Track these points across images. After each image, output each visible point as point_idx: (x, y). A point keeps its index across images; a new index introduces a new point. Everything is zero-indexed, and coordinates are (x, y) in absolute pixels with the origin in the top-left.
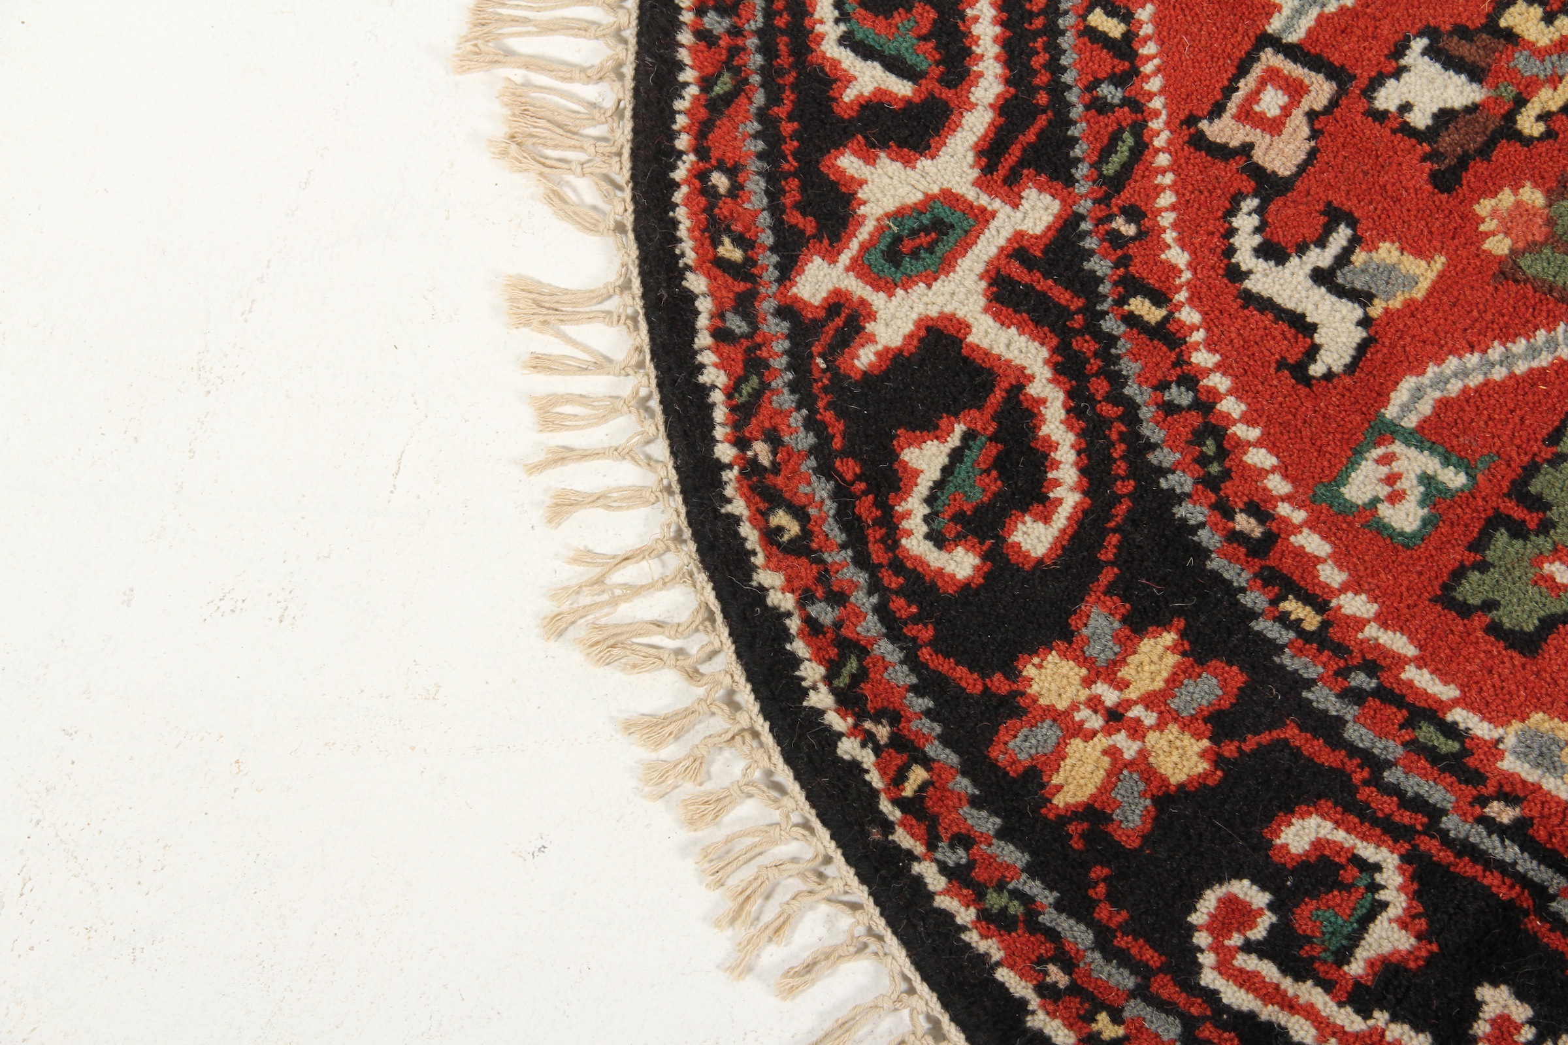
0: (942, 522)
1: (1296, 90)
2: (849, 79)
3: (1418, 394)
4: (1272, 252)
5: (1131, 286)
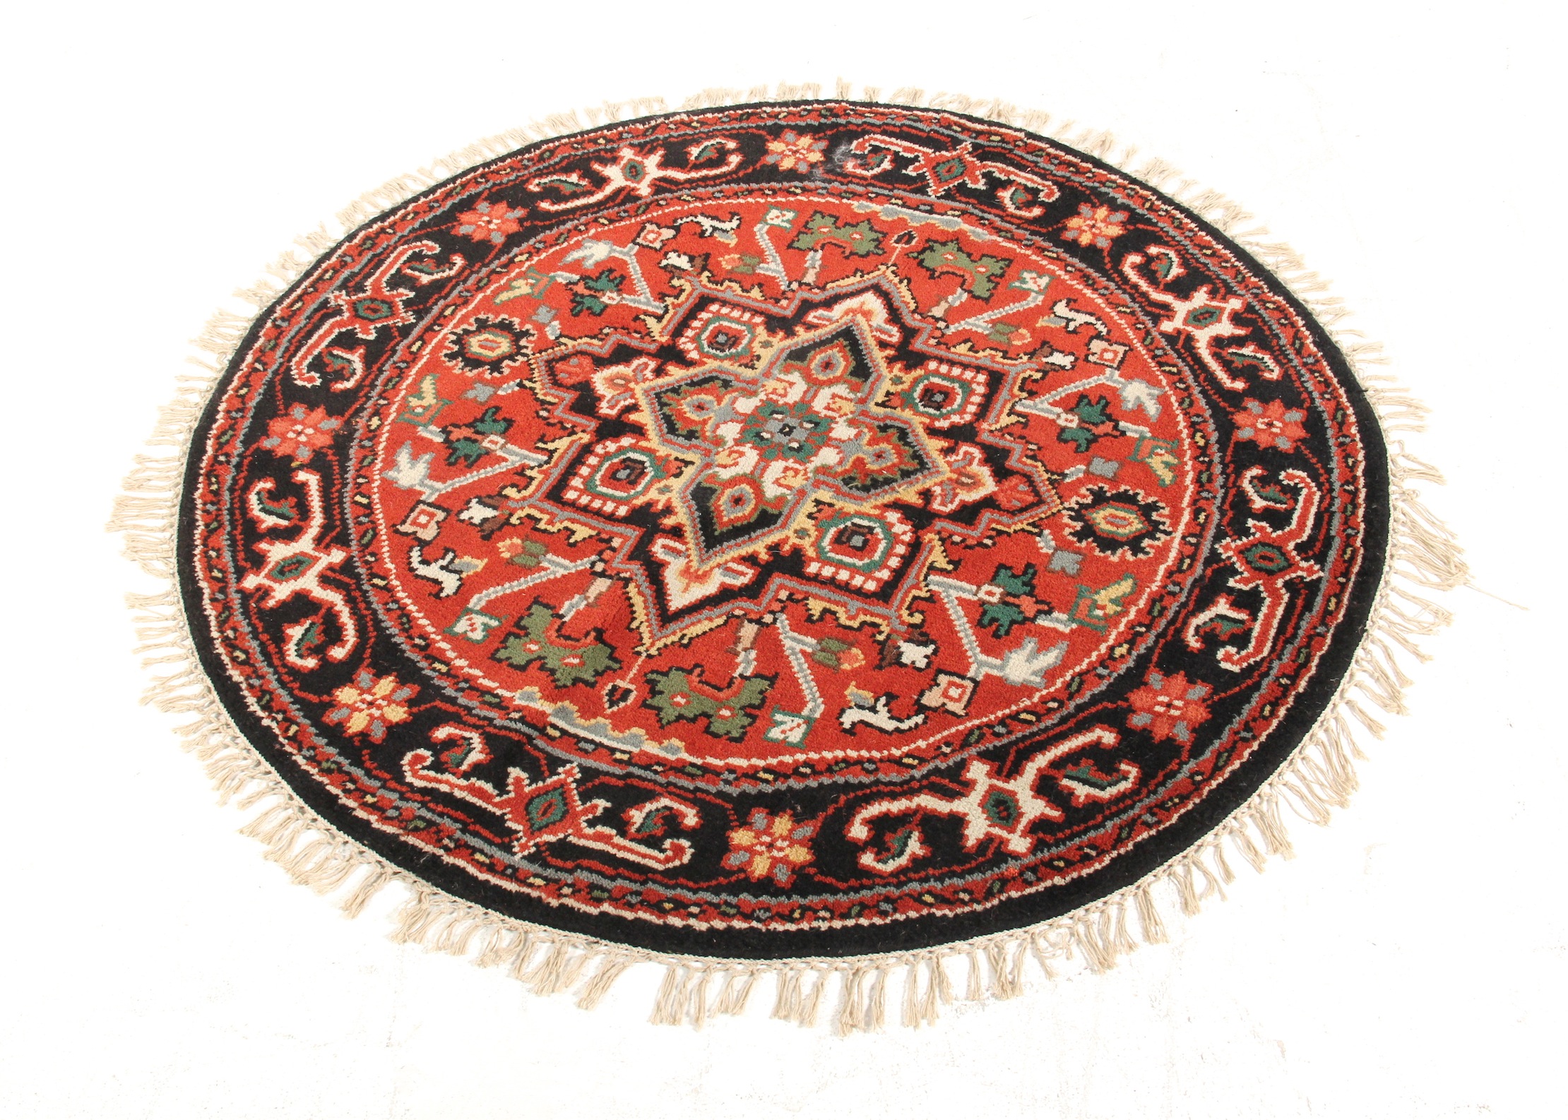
0: (303, 651)
1: (432, 516)
2: (263, 521)
3: (480, 600)
4: (425, 562)
5: (372, 575)
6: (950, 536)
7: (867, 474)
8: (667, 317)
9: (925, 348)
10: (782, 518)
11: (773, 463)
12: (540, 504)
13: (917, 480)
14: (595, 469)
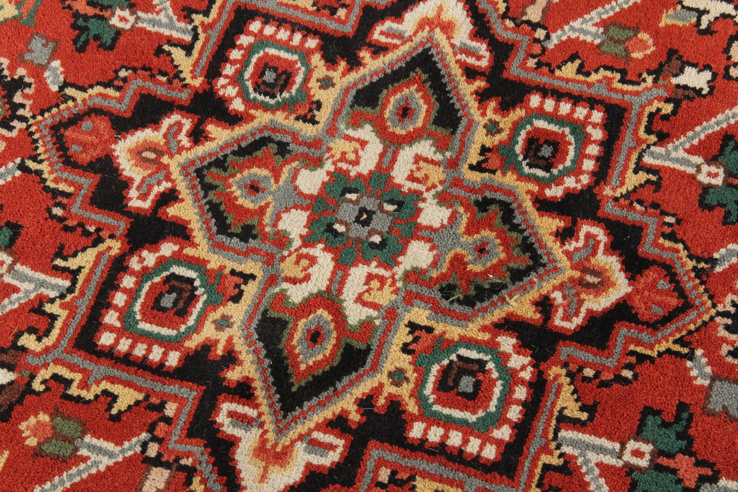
6: (581, 369)
7: (469, 278)
8: (198, 45)
9: (523, 75)
10: (371, 356)
11: (353, 270)
12: (69, 358)
13: (532, 283)
14: (132, 295)
